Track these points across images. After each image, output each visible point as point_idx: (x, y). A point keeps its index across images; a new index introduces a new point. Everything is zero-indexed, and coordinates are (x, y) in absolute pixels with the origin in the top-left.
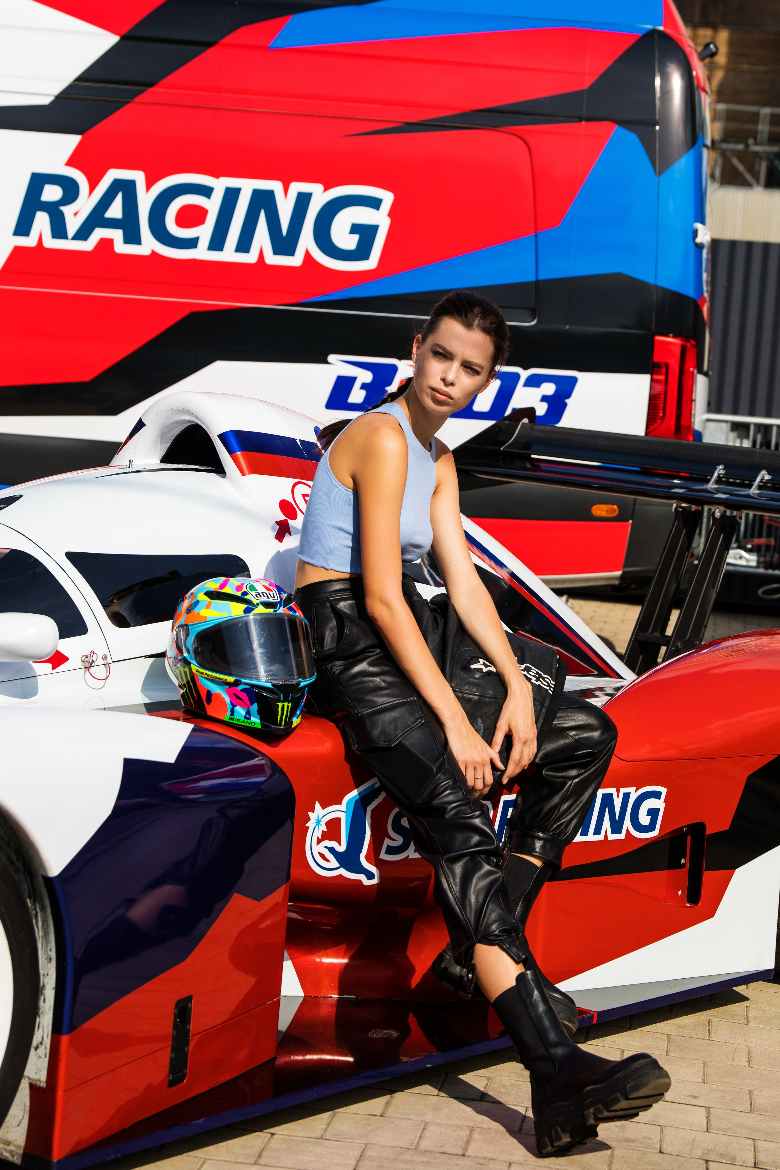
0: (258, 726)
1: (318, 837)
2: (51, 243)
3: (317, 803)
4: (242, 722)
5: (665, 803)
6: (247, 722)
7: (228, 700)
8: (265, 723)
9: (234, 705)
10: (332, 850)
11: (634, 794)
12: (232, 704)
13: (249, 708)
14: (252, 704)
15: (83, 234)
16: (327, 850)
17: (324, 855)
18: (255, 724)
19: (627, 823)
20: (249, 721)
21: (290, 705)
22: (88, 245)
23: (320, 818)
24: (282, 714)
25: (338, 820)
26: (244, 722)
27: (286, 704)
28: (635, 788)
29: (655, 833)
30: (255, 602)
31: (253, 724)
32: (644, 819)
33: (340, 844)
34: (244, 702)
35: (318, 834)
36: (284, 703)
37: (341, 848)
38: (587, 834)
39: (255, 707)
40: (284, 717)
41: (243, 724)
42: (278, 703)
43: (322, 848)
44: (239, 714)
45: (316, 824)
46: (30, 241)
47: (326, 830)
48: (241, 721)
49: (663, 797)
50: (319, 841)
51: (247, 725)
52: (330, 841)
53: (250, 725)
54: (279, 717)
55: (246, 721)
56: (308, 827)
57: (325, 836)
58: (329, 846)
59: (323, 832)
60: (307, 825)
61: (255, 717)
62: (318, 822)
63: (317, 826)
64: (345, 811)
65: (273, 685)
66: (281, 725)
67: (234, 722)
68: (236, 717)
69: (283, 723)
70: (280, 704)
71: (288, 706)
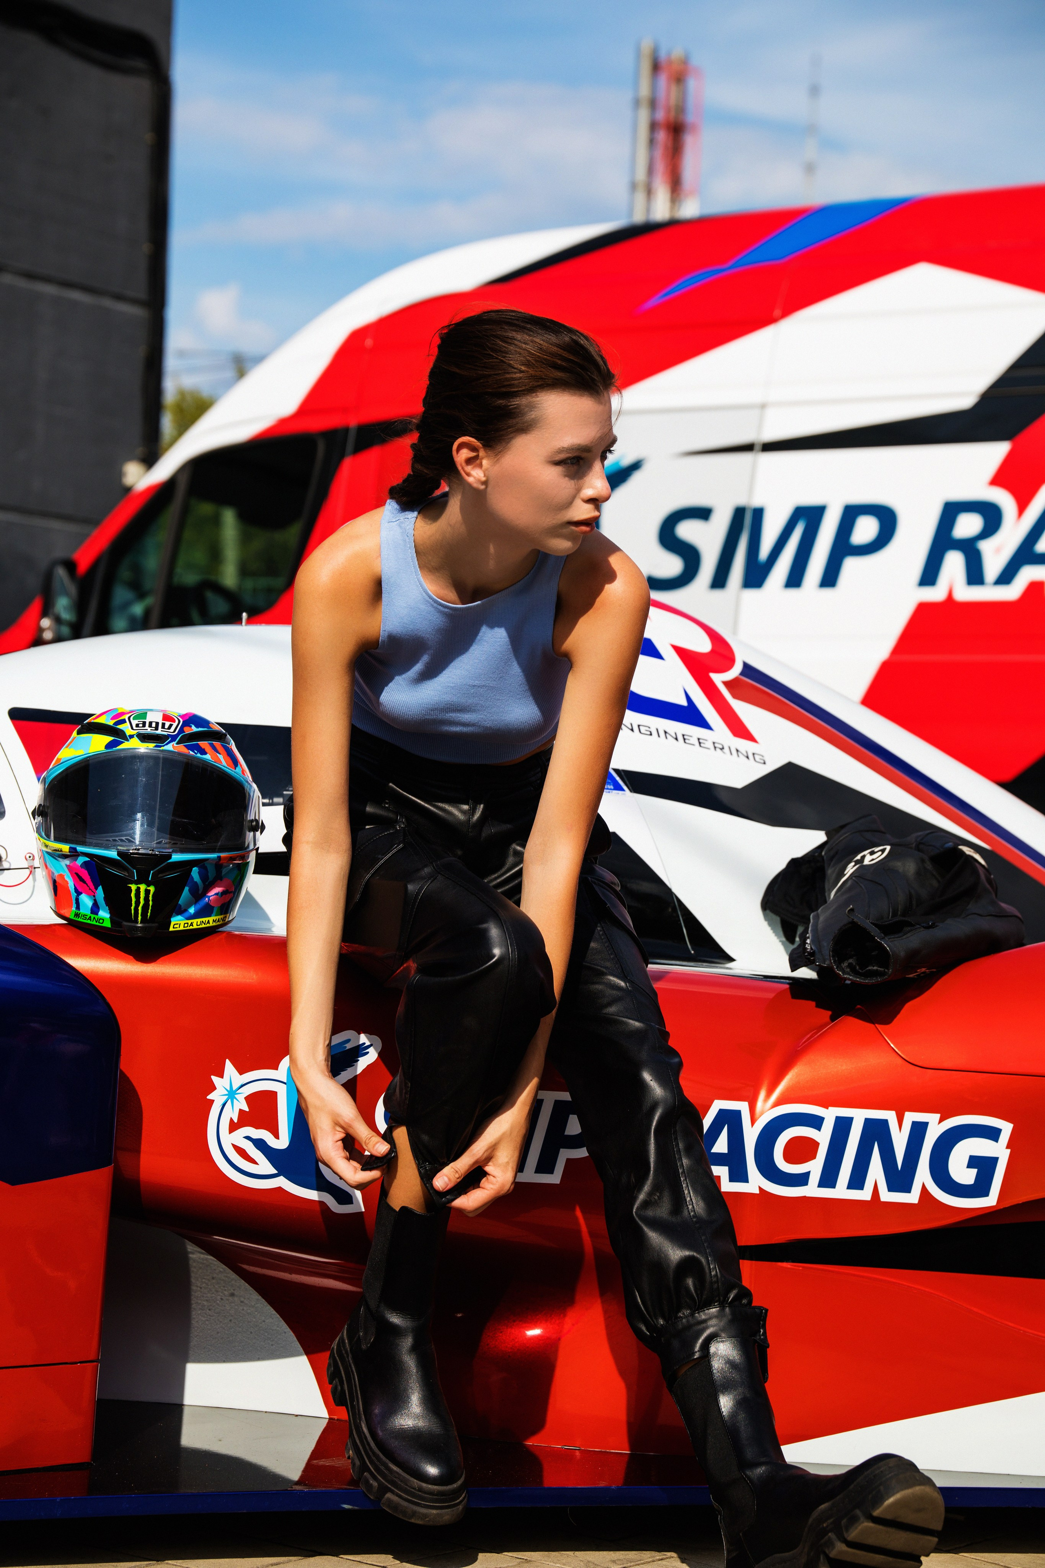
0: (108, 924)
1: (231, 1120)
2: (966, 594)
3: (228, 1061)
4: (88, 919)
5: (1009, 1150)
6: (94, 918)
7: (71, 885)
8: (117, 919)
9: (79, 893)
10: (260, 1144)
11: (936, 1127)
12: (76, 890)
13: (94, 896)
14: (96, 889)
15: (1006, 577)
16: (250, 1144)
17: (244, 1150)
18: (103, 920)
19: (923, 1175)
20: (96, 917)
21: (152, 889)
22: (1012, 592)
23: (234, 1088)
24: (138, 903)
25: (272, 1095)
26: (90, 918)
27: (143, 887)
28: (938, 1116)
29: (991, 1200)
30: (129, 732)
31: (101, 921)
32: (964, 1175)
33: (277, 1136)
34: (87, 884)
35: (232, 1113)
36: (139, 886)
37: (282, 1142)
38: (833, 1186)
39: (100, 892)
40: (140, 908)
41: (89, 922)
42: (130, 885)
43: (239, 1137)
44: (85, 905)
45: (227, 1097)
46: (935, 594)
47: (246, 1109)
48: (88, 917)
49: (1005, 1137)
50: (233, 1127)
51: (94, 923)
52: (257, 1128)
53: (98, 924)
54: (133, 908)
55: (93, 916)
56: (212, 1101)
57: (244, 1120)
58: (254, 1137)
59: (241, 1111)
60: (209, 1097)
61: (104, 911)
62: (232, 1094)
63: (229, 1102)
64: (285, 1081)
65: (119, 854)
66: (136, 921)
67: (80, 920)
68: (82, 911)
69: (140, 918)
70: (134, 887)
71: (147, 892)
